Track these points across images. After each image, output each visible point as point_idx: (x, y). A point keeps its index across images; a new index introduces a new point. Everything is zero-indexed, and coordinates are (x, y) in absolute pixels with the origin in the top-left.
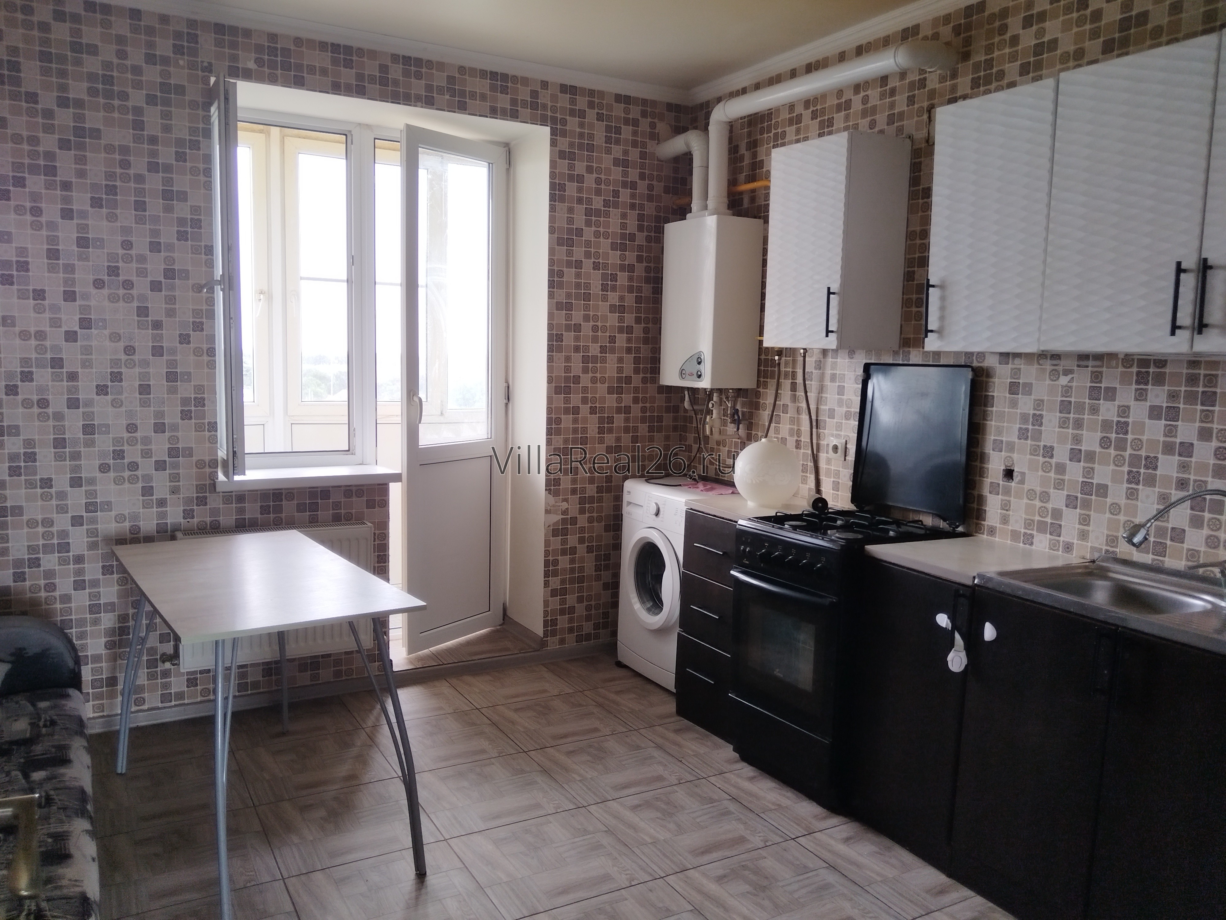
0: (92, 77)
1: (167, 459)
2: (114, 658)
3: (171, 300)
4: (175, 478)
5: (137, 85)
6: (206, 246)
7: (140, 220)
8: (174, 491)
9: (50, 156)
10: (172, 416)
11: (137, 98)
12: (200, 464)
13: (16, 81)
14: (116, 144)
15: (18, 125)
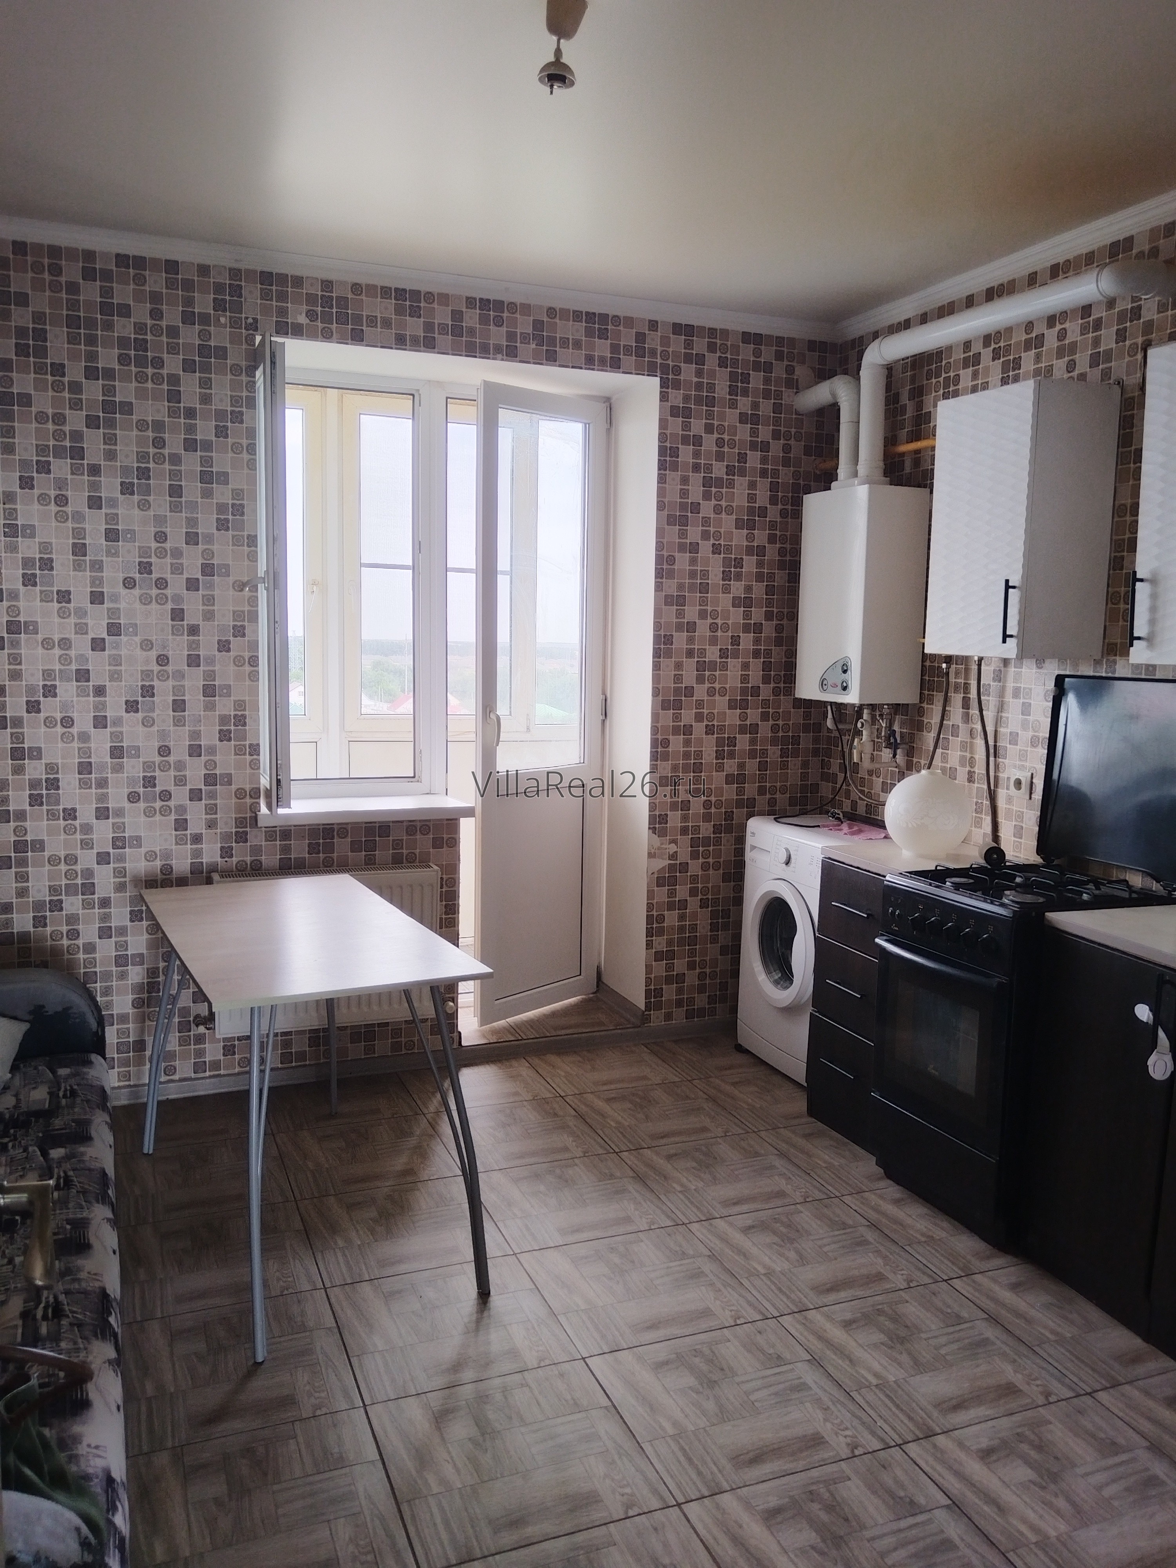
0: (123, 342)
1: (203, 787)
2: (142, 1019)
3: (209, 600)
4: (212, 809)
5: (173, 349)
6: (249, 536)
7: (175, 508)
8: (211, 825)
9: (77, 436)
10: (209, 737)
11: (173, 365)
12: (240, 794)
13: (41, 352)
14: (150, 419)
15: (43, 402)
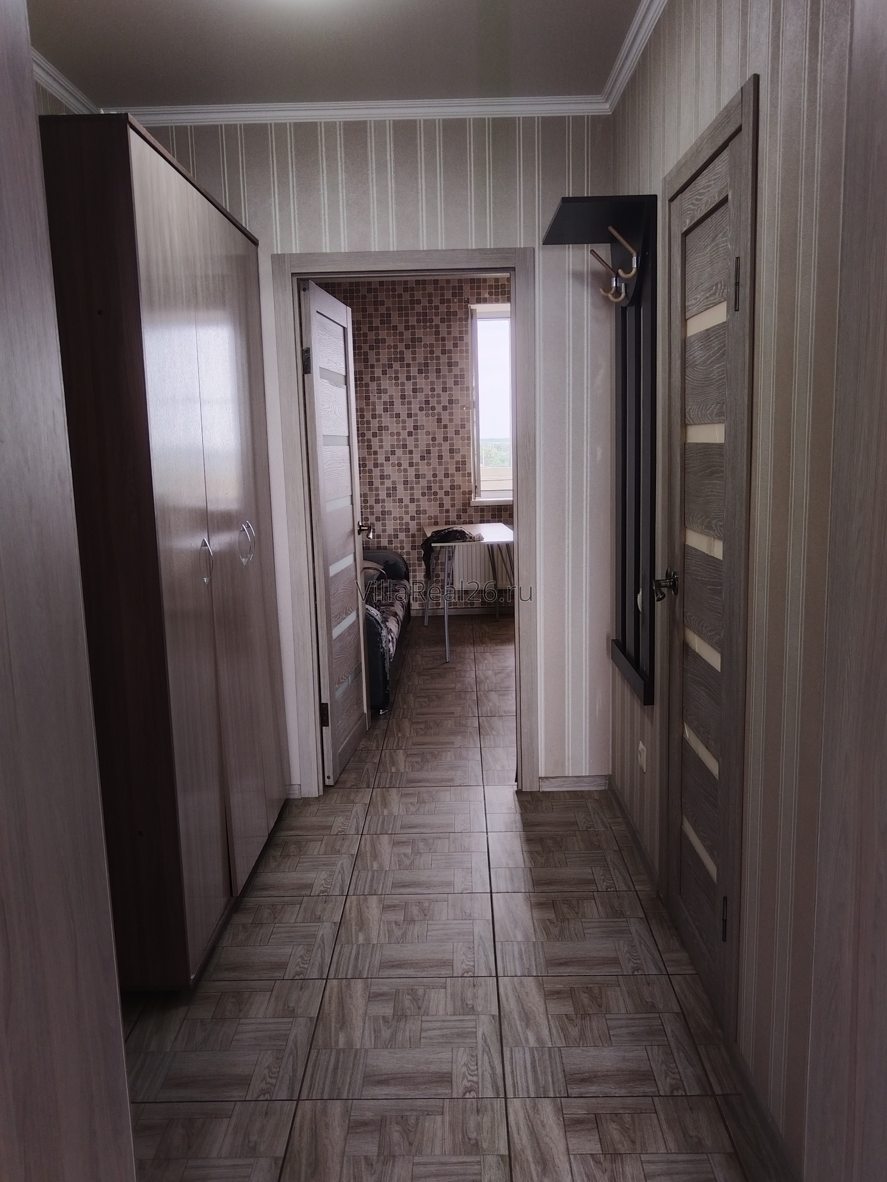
0: (418, 314)
1: (450, 490)
3: (451, 414)
4: (453, 499)
5: (437, 315)
6: (466, 387)
7: (438, 377)
8: (453, 505)
9: (402, 353)
10: (452, 470)
11: (437, 320)
12: (464, 493)
13: (389, 322)
14: (428, 343)
15: (390, 341)
